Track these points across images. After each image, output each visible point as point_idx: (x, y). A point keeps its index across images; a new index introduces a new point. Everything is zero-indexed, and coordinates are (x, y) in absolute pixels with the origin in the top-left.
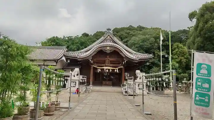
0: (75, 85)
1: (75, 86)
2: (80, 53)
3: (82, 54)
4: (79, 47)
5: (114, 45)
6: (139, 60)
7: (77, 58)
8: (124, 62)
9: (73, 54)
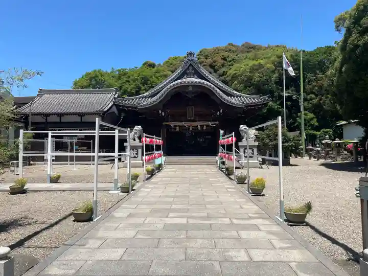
0: (137, 154)
1: (136, 156)
2: (143, 98)
3: (145, 101)
4: (140, 88)
5: (200, 82)
6: (246, 106)
7: (136, 108)
8: (220, 112)
9: (129, 101)
